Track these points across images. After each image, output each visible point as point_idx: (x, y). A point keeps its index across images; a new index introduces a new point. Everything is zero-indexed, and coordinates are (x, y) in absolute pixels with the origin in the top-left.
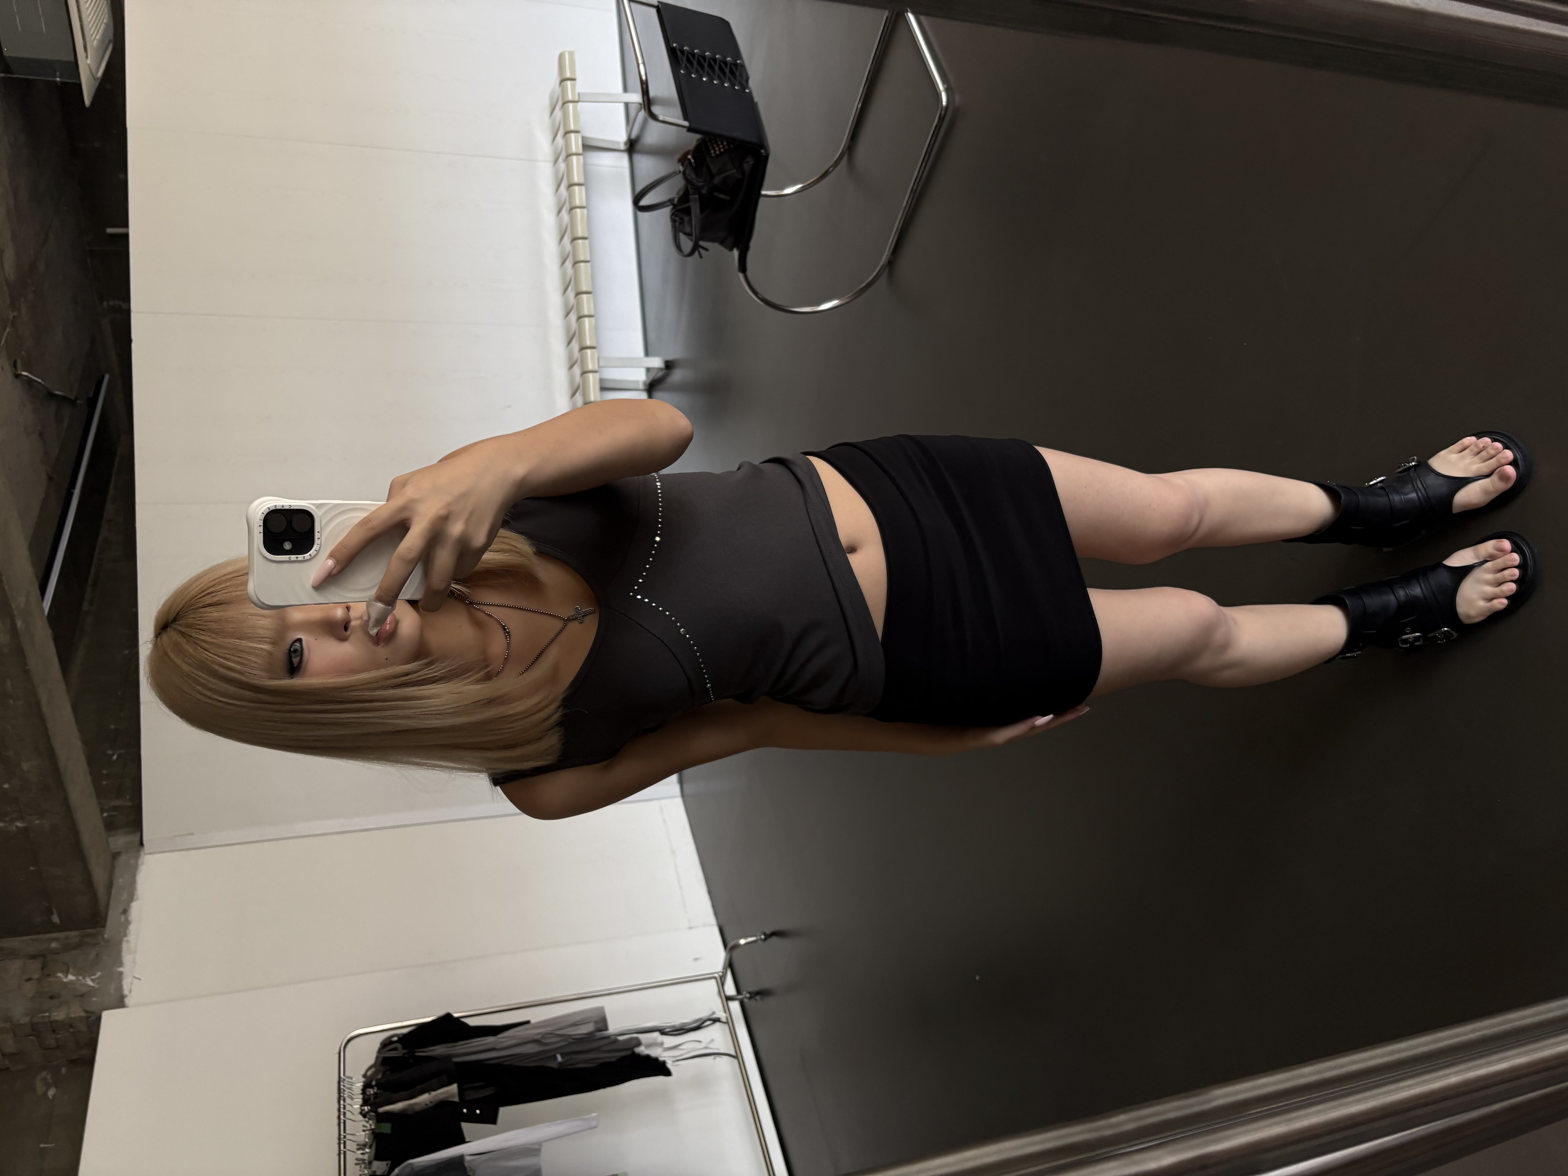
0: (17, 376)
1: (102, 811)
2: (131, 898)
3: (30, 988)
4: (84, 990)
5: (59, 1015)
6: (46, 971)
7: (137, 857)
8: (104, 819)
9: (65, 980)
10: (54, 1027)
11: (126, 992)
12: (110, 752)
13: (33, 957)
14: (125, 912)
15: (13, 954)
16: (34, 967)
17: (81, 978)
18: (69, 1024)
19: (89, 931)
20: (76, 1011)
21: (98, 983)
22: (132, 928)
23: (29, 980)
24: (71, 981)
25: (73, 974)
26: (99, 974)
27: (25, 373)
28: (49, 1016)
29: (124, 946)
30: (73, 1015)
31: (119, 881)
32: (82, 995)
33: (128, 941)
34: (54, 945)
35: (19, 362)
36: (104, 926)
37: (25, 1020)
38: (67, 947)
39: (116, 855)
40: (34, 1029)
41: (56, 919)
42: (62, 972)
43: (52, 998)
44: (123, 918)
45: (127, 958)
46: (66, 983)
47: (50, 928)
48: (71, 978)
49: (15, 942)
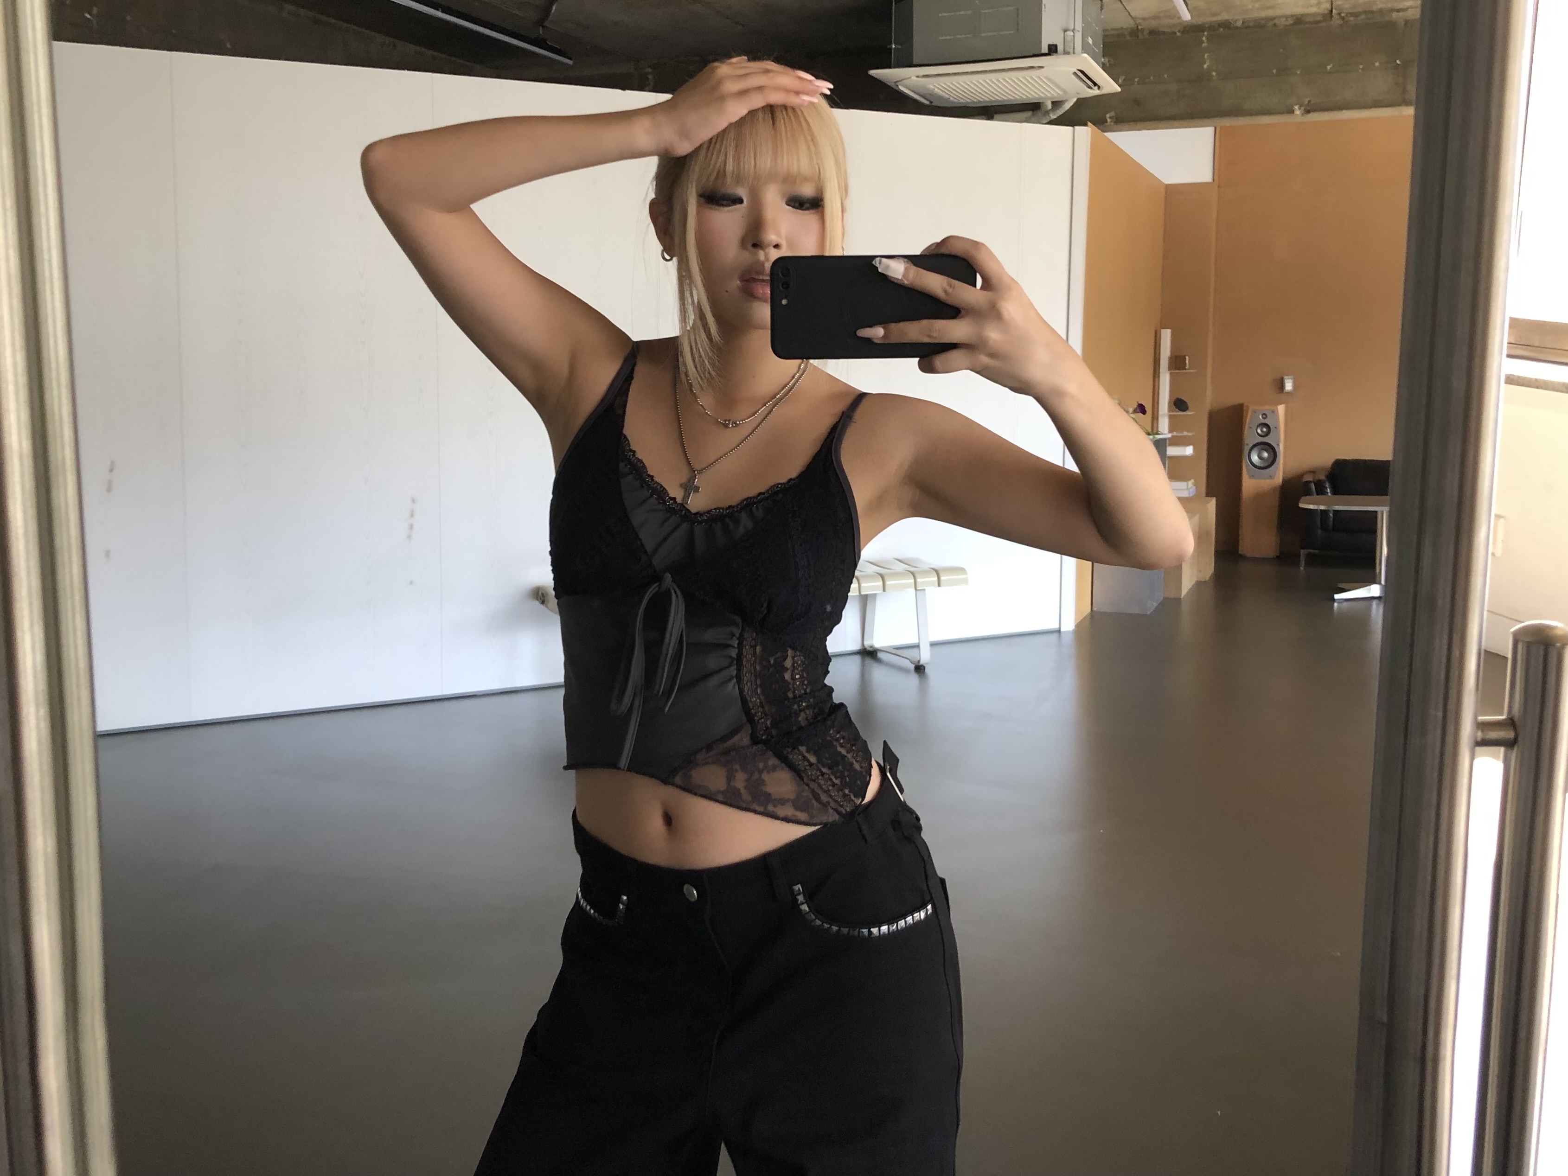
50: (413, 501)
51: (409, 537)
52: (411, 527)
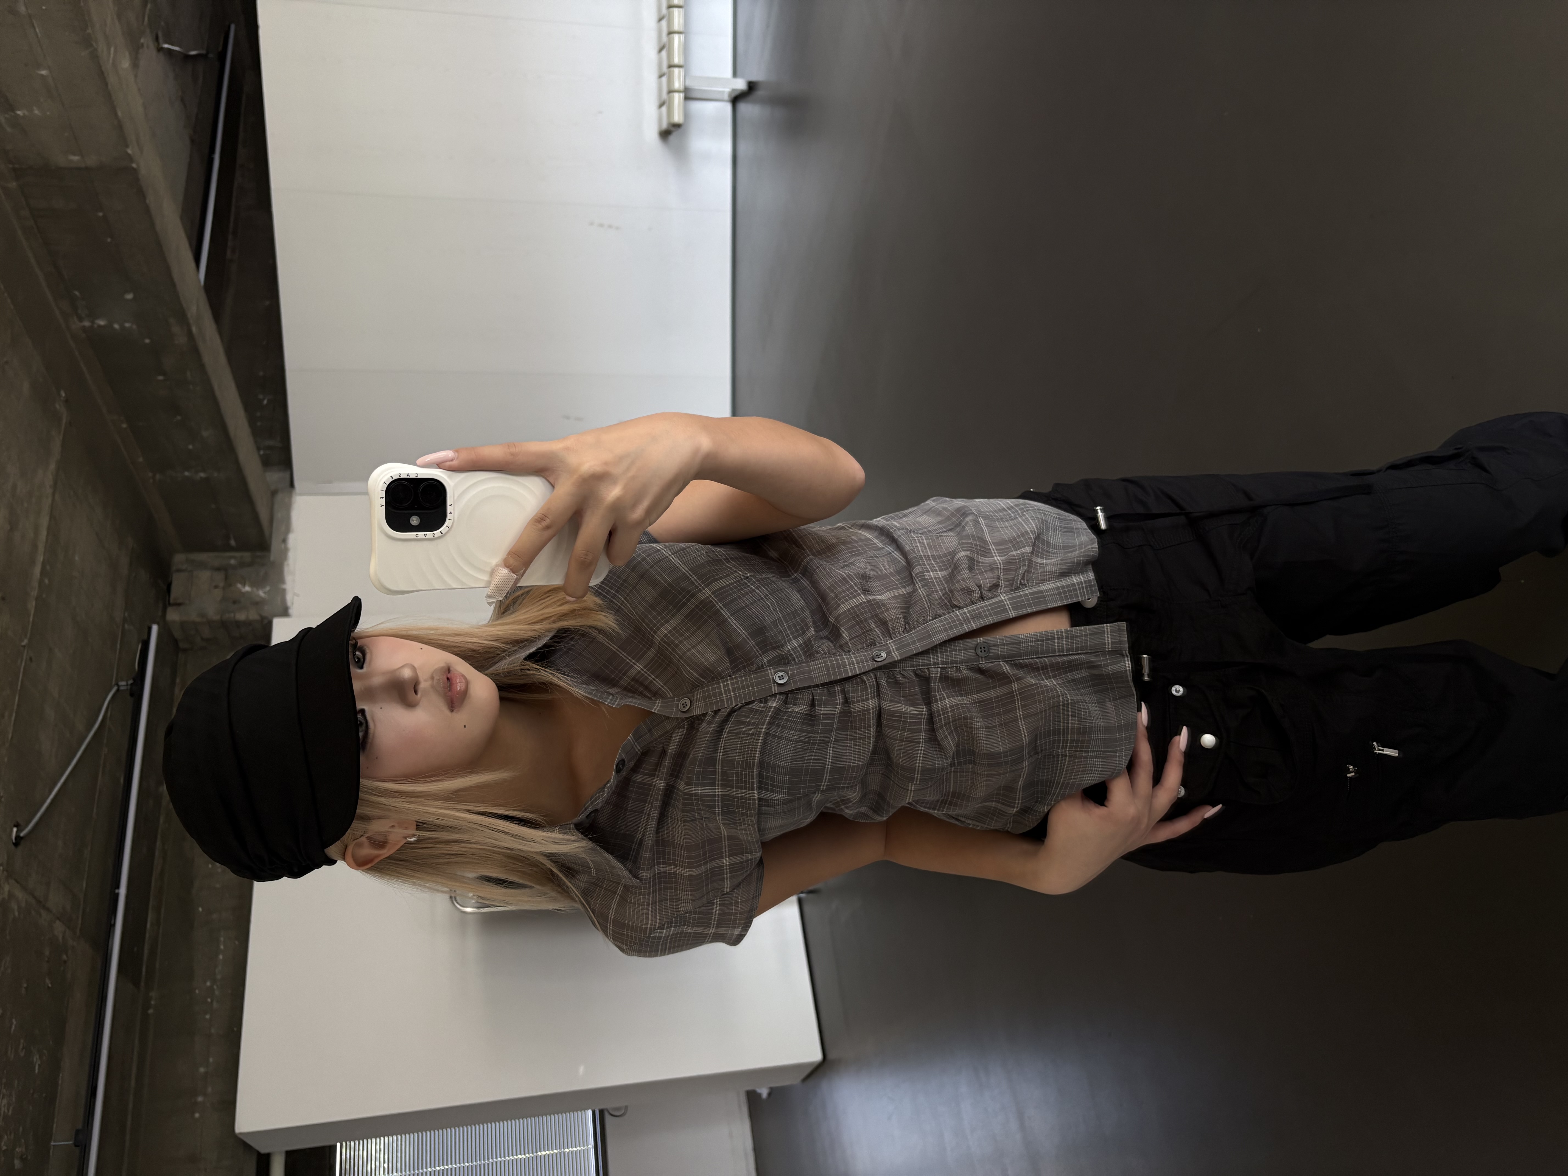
0: (160, 49)
1: (259, 449)
2: (288, 530)
3: (218, 594)
4: (258, 599)
5: (241, 616)
6: (229, 583)
7: (290, 496)
8: (261, 456)
9: (243, 590)
10: (238, 624)
11: (289, 603)
12: (261, 397)
13: (218, 569)
14: (284, 541)
15: (202, 565)
16: (219, 577)
17: (255, 589)
18: (248, 623)
19: (259, 554)
20: (253, 615)
21: (268, 595)
22: (291, 555)
23: (216, 587)
24: (247, 592)
25: (249, 586)
26: (268, 588)
27: (166, 46)
28: (234, 617)
29: (286, 569)
30: (251, 618)
31: (278, 515)
32: (257, 604)
33: (288, 565)
34: (233, 562)
35: (160, 35)
36: (269, 551)
37: (217, 618)
38: (242, 565)
39: (274, 493)
40: (224, 625)
41: (233, 543)
42: (241, 583)
43: (234, 602)
44: (283, 546)
45: (288, 578)
46: (243, 594)
47: (229, 548)
48: (247, 589)
49: (203, 557)
50: (592, 224)
51: (617, 228)
52: (610, 227)
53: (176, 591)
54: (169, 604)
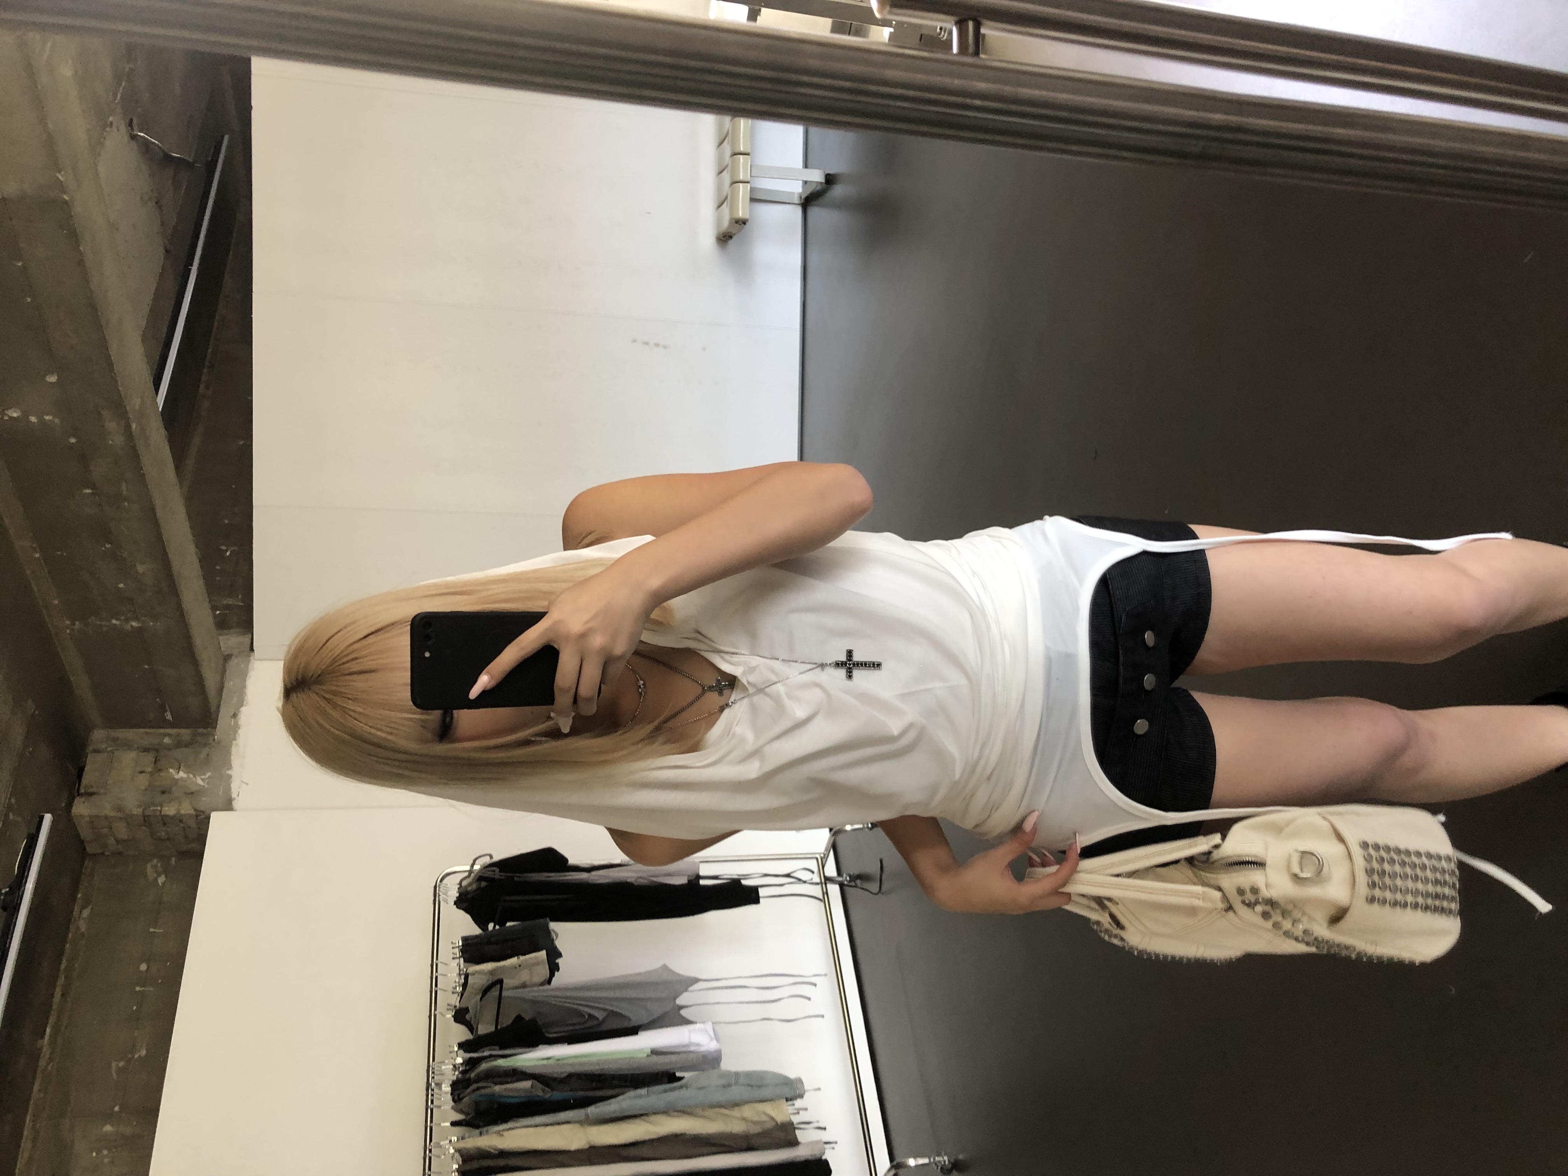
0: (133, 137)
1: (214, 608)
2: (241, 702)
3: (143, 781)
4: (193, 788)
5: (170, 810)
6: (159, 767)
7: (247, 662)
8: (215, 616)
9: (176, 777)
10: (165, 820)
11: (234, 795)
12: (224, 548)
13: (146, 750)
14: (235, 715)
15: (128, 745)
16: (147, 760)
17: (191, 776)
18: (179, 819)
19: (201, 730)
20: (186, 809)
21: (208, 783)
22: (241, 732)
23: (141, 772)
24: (182, 778)
25: (184, 772)
26: (209, 774)
27: (142, 134)
28: (161, 810)
29: (234, 750)
30: (182, 812)
31: (230, 684)
32: (192, 793)
33: (237, 745)
34: (167, 740)
35: (135, 122)
36: (216, 728)
37: (137, 811)
38: (179, 744)
39: (227, 658)
40: (146, 820)
41: (169, 716)
42: (173, 768)
43: (163, 792)
44: (232, 722)
45: (235, 761)
46: (176, 781)
47: (163, 723)
48: (182, 774)
49: (129, 734)
50: (634, 341)
51: (665, 346)
52: (657, 345)
53: (89, 778)
54: (78, 795)
